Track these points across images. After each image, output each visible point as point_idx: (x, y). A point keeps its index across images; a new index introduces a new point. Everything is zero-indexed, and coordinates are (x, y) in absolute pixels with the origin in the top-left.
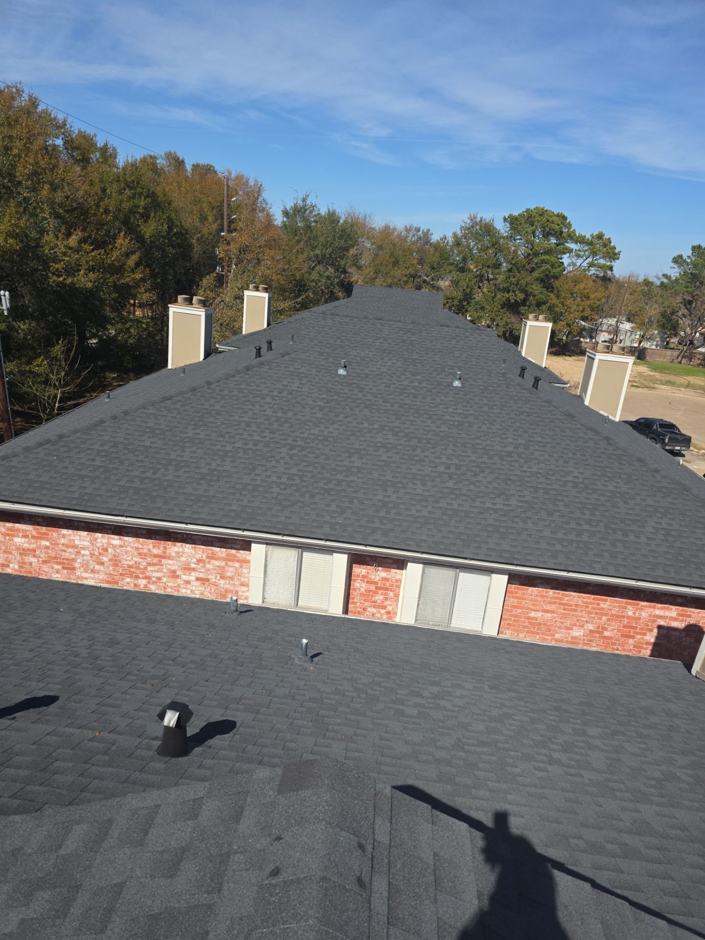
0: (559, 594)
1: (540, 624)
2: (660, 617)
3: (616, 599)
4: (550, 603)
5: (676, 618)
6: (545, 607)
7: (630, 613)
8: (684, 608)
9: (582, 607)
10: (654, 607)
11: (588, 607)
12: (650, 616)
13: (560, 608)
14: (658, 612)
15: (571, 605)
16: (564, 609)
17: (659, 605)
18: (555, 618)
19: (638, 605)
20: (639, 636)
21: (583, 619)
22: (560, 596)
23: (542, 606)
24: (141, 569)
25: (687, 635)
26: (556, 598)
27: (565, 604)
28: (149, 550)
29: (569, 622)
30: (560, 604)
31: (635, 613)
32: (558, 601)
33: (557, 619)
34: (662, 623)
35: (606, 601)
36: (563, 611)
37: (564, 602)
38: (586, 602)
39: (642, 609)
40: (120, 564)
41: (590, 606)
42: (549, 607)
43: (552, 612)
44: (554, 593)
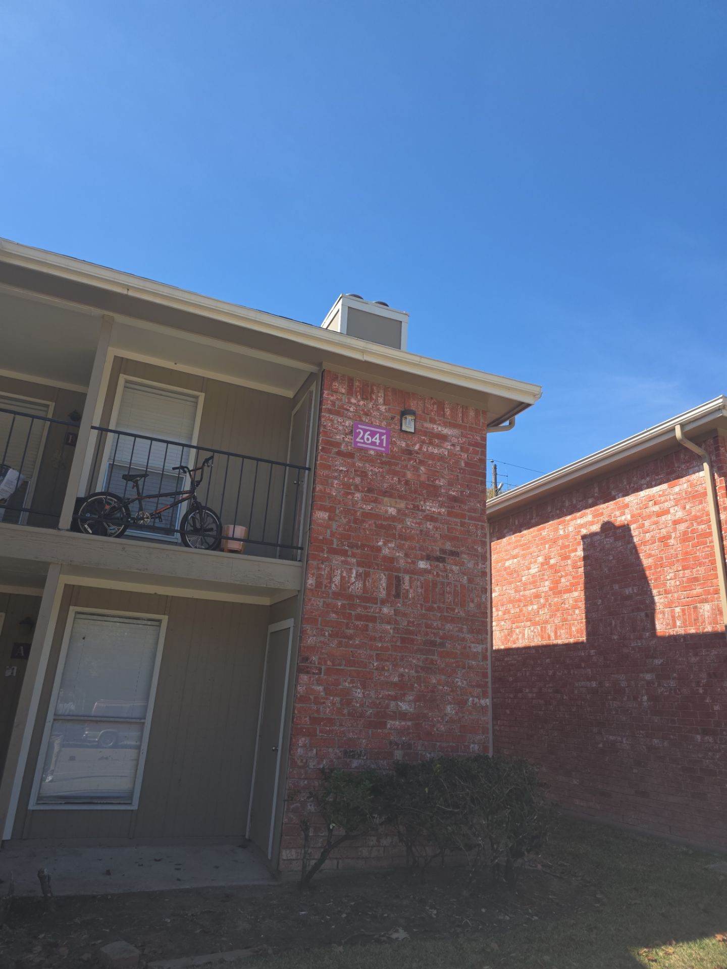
2: (581, 526)
5: (593, 521)
7: (562, 533)
8: (596, 508)
9: (533, 542)
10: (575, 519)
12: (575, 528)
17: (578, 514)
18: (520, 561)
20: (573, 555)
21: (535, 554)
31: (564, 531)
39: (569, 524)
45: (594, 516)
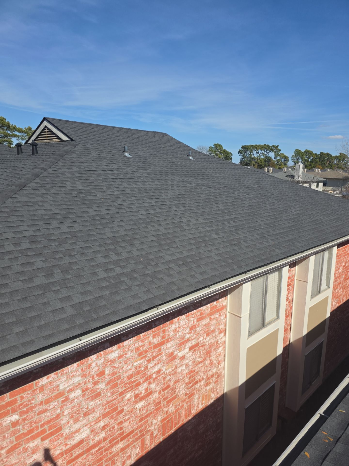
24: (142, 371)
28: (150, 343)
40: (118, 382)
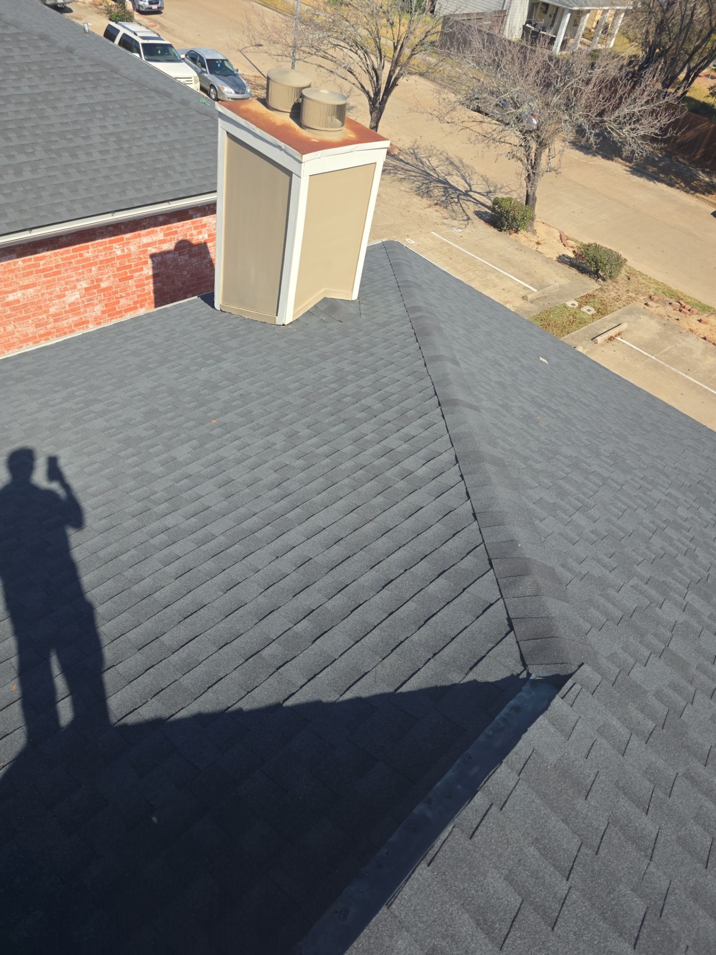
0: (30, 260)
1: (25, 306)
2: (149, 245)
3: (97, 241)
4: (25, 275)
5: (164, 240)
6: (21, 283)
7: (119, 253)
8: (169, 226)
9: (64, 265)
10: (139, 236)
11: (71, 263)
12: (139, 247)
13: (40, 277)
14: (145, 240)
15: (51, 269)
16: (45, 276)
17: (143, 232)
18: (39, 291)
19: (122, 239)
20: (136, 274)
21: (72, 279)
22: (33, 262)
23: (18, 283)
25: (180, 254)
26: (29, 267)
27: (44, 270)
29: (58, 289)
30: (37, 272)
31: (123, 251)
32: (34, 269)
33: (43, 291)
34: (153, 250)
35: (88, 248)
36: (45, 279)
37: (41, 267)
38: (67, 259)
39: (129, 242)
41: (73, 261)
42: (26, 281)
43: (33, 285)
44: (24, 262)
45: (166, 235)
